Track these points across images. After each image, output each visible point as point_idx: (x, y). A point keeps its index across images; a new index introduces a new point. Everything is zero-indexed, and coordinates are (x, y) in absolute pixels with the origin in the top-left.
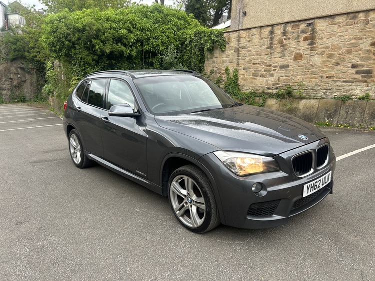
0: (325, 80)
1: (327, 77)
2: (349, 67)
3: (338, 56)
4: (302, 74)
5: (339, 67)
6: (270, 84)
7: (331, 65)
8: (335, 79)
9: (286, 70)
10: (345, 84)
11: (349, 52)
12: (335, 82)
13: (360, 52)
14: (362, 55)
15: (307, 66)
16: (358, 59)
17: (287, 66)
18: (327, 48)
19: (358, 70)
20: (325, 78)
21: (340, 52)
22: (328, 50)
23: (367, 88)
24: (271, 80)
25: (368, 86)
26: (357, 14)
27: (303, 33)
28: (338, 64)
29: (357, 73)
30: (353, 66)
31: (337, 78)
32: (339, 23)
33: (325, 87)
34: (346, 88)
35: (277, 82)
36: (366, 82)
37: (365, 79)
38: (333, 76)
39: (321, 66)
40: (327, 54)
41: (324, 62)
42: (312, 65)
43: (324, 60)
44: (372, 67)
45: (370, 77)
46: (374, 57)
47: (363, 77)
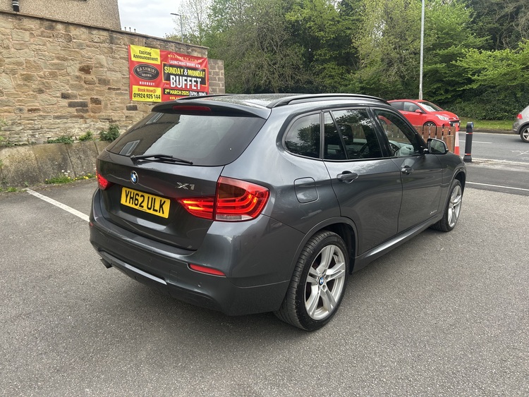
0: (27, 115)
1: (29, 110)
2: (57, 97)
3: (39, 79)
5: (44, 96)
7: (32, 93)
8: (41, 113)
10: (59, 121)
11: (53, 75)
13: (68, 78)
14: (71, 82)
16: (67, 87)
18: (19, 64)
19: (71, 102)
20: (26, 111)
21: (41, 73)
22: (21, 68)
23: (84, 126)
25: (86, 123)
26: (54, 24)
28: (41, 91)
29: (71, 105)
30: (64, 96)
31: (45, 112)
32: (31, 29)
33: (30, 126)
34: (62, 126)
36: (82, 117)
37: (81, 113)
39: (15, 92)
40: (22, 75)
43: (19, 82)
44: (87, 99)
45: (87, 111)
46: (86, 86)
47: (77, 111)
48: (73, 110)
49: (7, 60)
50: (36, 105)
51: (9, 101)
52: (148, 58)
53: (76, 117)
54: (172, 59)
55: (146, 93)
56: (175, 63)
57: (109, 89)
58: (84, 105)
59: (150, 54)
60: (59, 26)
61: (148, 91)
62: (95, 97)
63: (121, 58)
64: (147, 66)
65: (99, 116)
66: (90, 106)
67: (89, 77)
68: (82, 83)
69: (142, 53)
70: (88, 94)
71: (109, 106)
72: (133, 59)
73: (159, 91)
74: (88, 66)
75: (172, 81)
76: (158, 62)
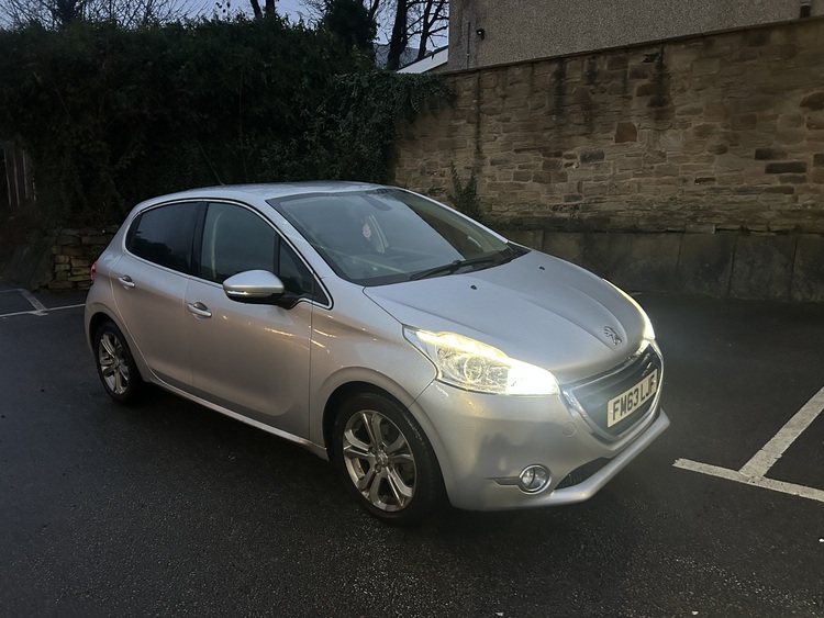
1: (697, 181)
2: (748, 157)
4: (636, 176)
5: (725, 157)
6: (557, 199)
7: (706, 153)
8: (716, 185)
9: (597, 166)
10: (742, 197)
11: (749, 121)
12: (718, 191)
14: (780, 129)
15: (649, 154)
16: (770, 139)
17: (601, 156)
18: (696, 111)
19: (772, 165)
20: (692, 182)
22: (697, 117)
24: (562, 189)
25: (795, 202)
26: (767, 33)
27: (638, 77)
28: (722, 150)
29: (771, 170)
30: (760, 155)
31: (722, 182)
32: (724, 53)
33: (693, 204)
35: (577, 193)
37: (790, 184)
38: (713, 180)
40: (696, 128)
41: (689, 144)
42: (660, 154)
43: (691, 139)
44: (806, 157)
46: (810, 133)
47: (783, 180)
48: (773, 178)
49: (678, 109)
50: (710, 172)
51: (671, 168)
53: (776, 190)
58: (798, 168)
66: (812, 169)
67: (818, 115)
68: (803, 128)
70: (812, 149)
74: (820, 95)
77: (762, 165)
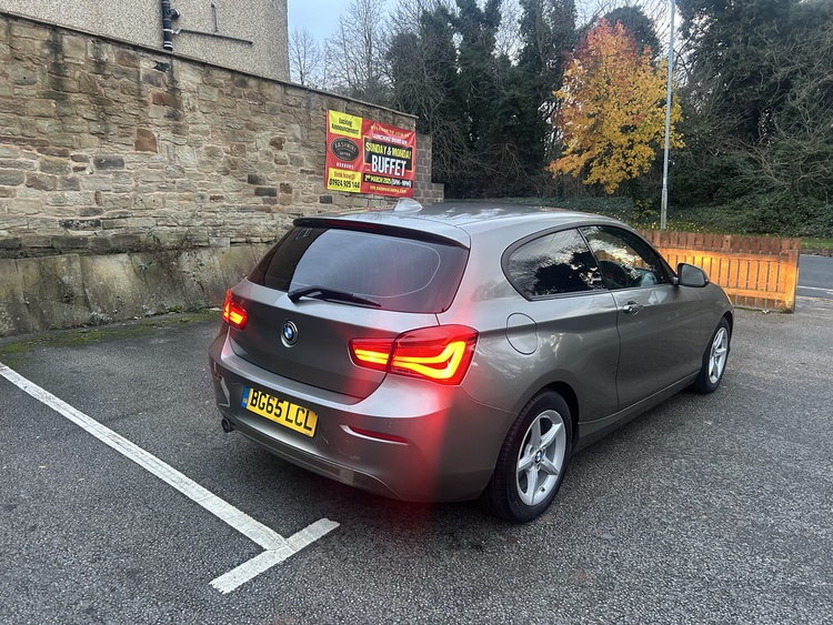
0: (209, 205)
1: (211, 199)
2: (244, 181)
3: (225, 154)
4: (160, 189)
5: (228, 179)
6: (70, 212)
7: (215, 174)
8: (225, 203)
9: (117, 175)
10: (243, 214)
11: (241, 150)
12: (227, 209)
13: (258, 154)
14: (260, 160)
15: (170, 168)
16: (255, 167)
17: (120, 163)
18: (205, 133)
19: (258, 189)
20: (207, 199)
22: (206, 138)
23: (270, 223)
24: (76, 200)
25: (273, 219)
27: (151, 83)
28: (226, 172)
29: (258, 193)
30: (253, 180)
31: (229, 201)
32: (221, 85)
33: (211, 220)
34: (246, 221)
35: (95, 206)
36: (269, 211)
37: (268, 205)
38: (222, 198)
39: (198, 172)
40: (207, 148)
41: (202, 163)
42: (181, 169)
43: (203, 158)
44: (276, 184)
45: (275, 202)
46: (276, 166)
47: (265, 201)
48: (259, 199)
49: (191, 127)
50: (220, 191)
51: (190, 185)
52: (349, 130)
53: (261, 210)
54: (375, 132)
55: (343, 179)
56: (378, 137)
57: (302, 171)
58: (272, 193)
59: (350, 123)
60: (252, 82)
61: (345, 176)
62: (286, 182)
63: (317, 128)
64: (346, 140)
65: (289, 210)
66: (279, 194)
67: (281, 154)
68: (273, 162)
69: (342, 122)
70: (278, 178)
71: (301, 195)
72: (332, 131)
73: (358, 177)
74: (280, 139)
75: (374, 163)
76: (359, 136)
77: (252, 188)
